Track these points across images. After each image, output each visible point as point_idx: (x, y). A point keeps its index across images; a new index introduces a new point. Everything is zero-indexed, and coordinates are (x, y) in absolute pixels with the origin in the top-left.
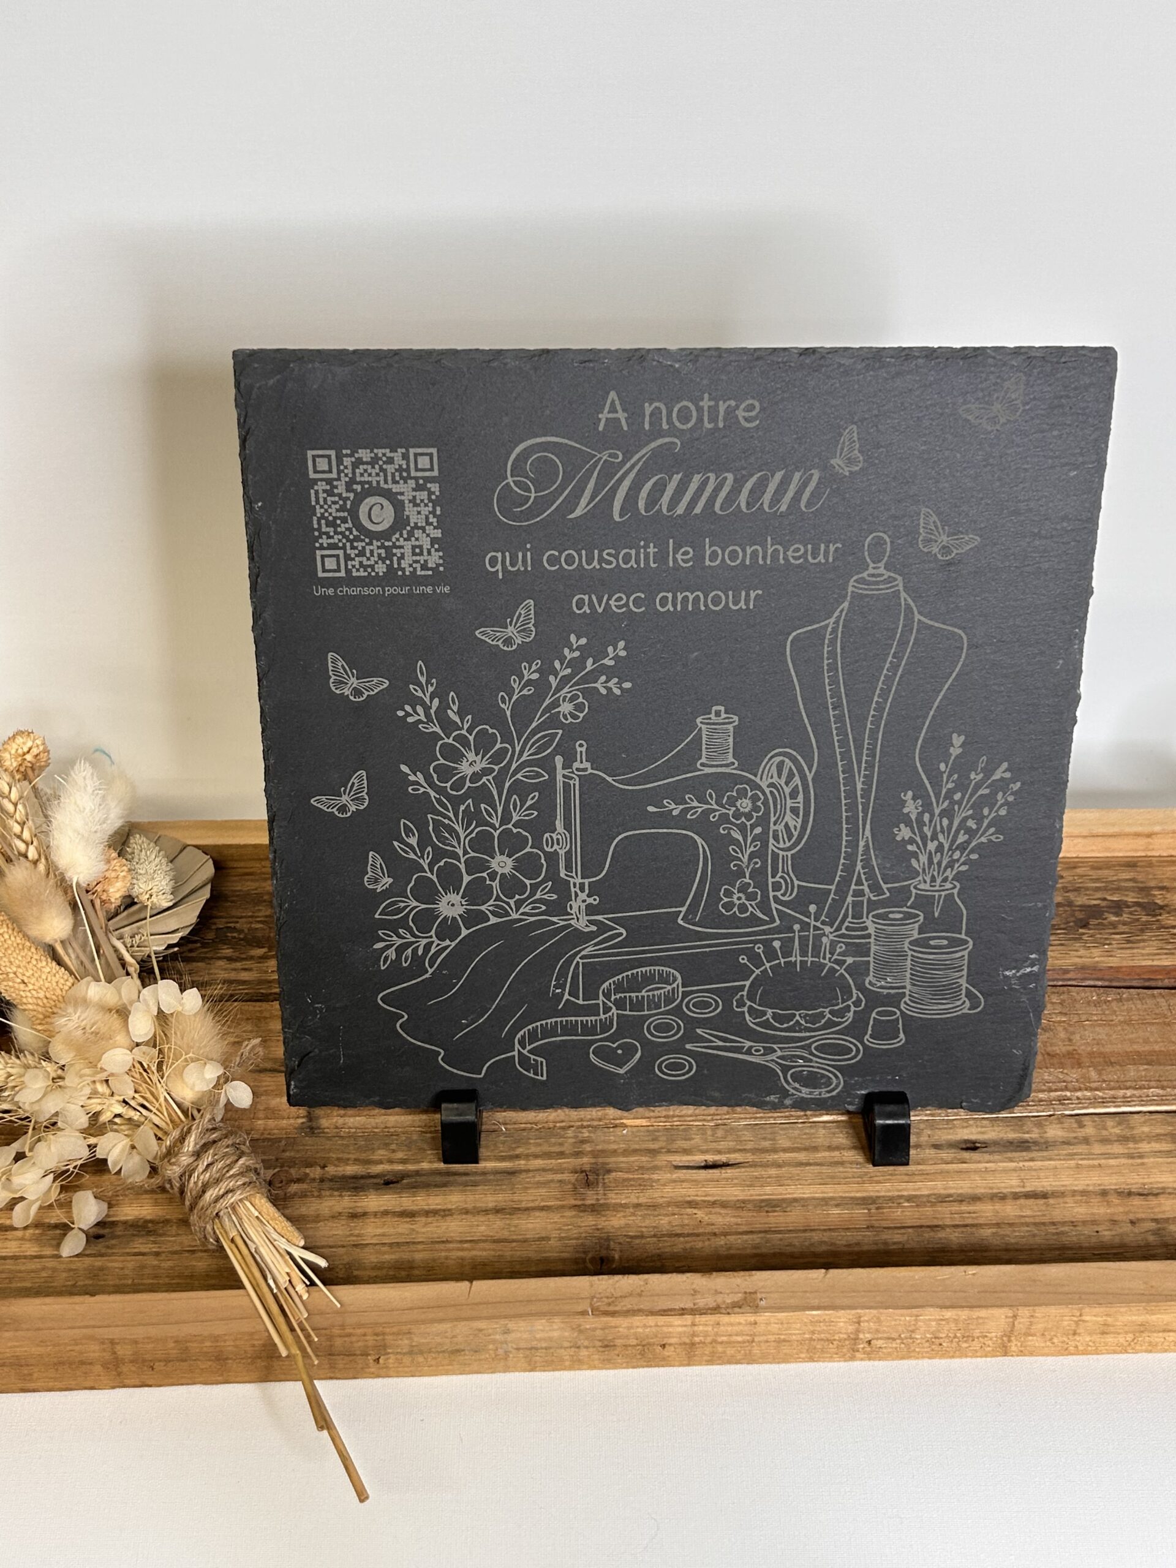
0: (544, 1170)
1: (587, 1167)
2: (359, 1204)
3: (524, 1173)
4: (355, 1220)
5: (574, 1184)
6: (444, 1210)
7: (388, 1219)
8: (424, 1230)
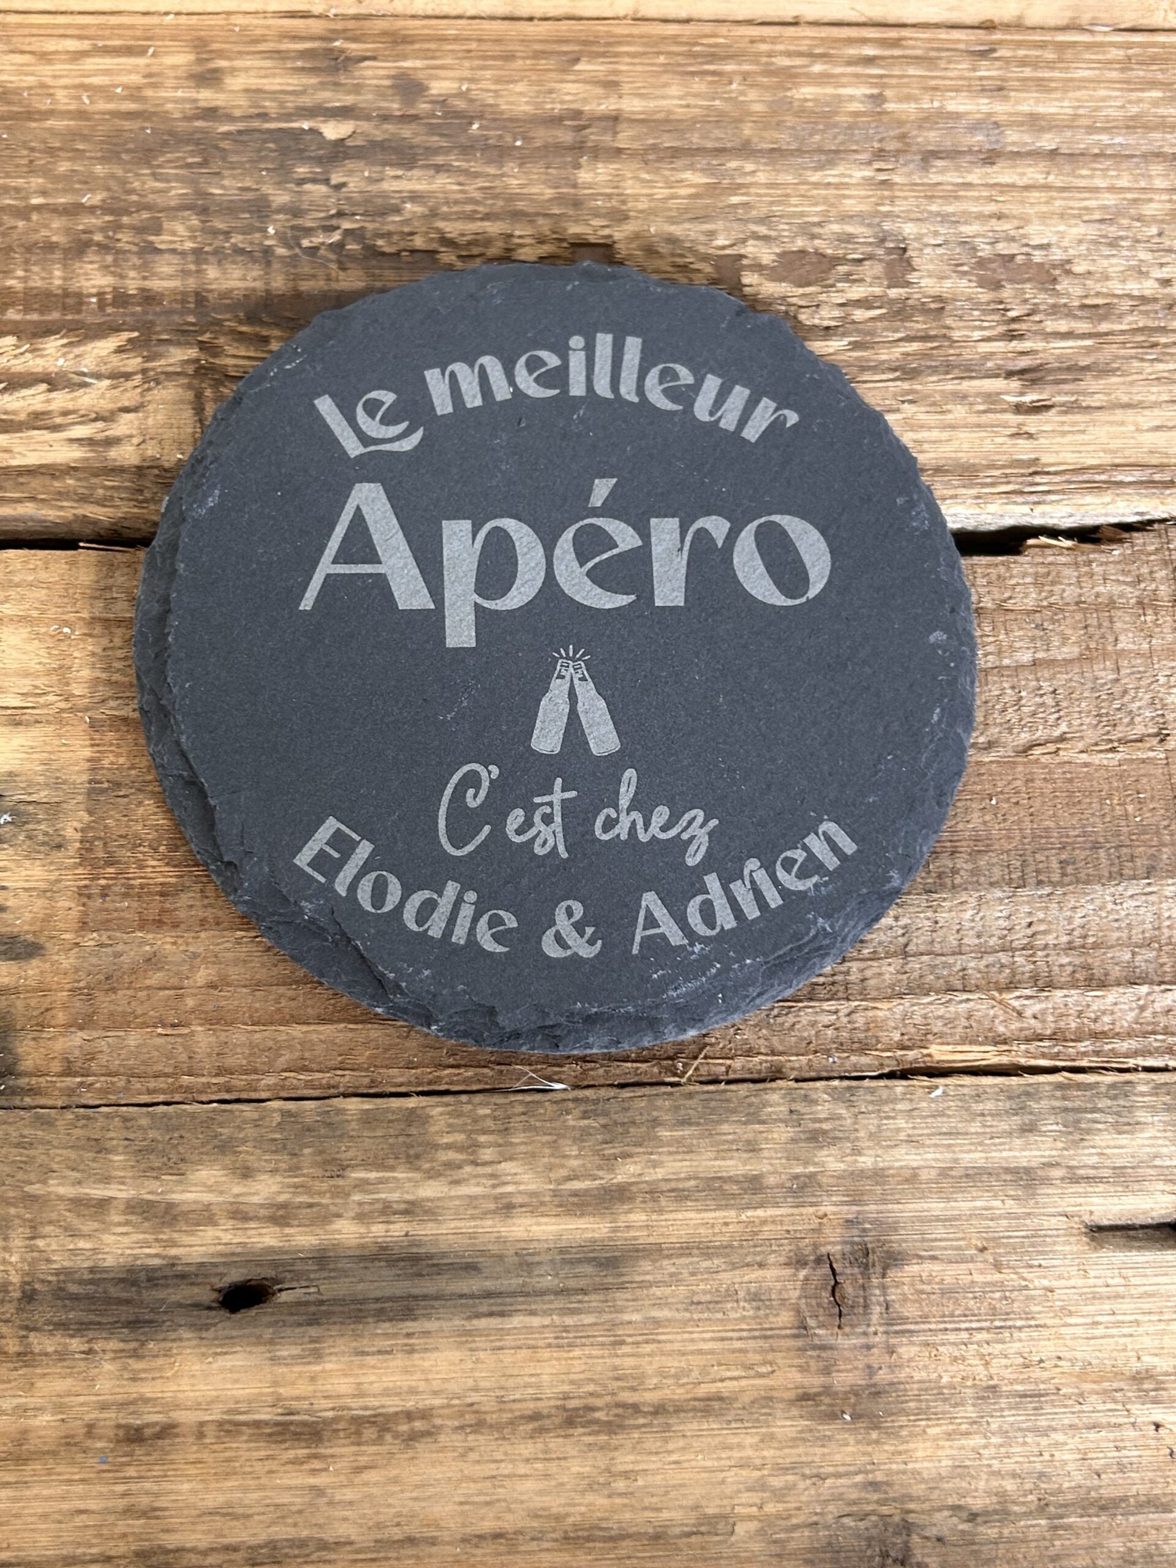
0: (706, 1250)
1: (834, 1242)
2: (147, 1389)
3: (646, 1265)
4: (139, 1451)
5: (798, 1312)
6: (409, 1416)
7: (243, 1448)
8: (349, 1495)
